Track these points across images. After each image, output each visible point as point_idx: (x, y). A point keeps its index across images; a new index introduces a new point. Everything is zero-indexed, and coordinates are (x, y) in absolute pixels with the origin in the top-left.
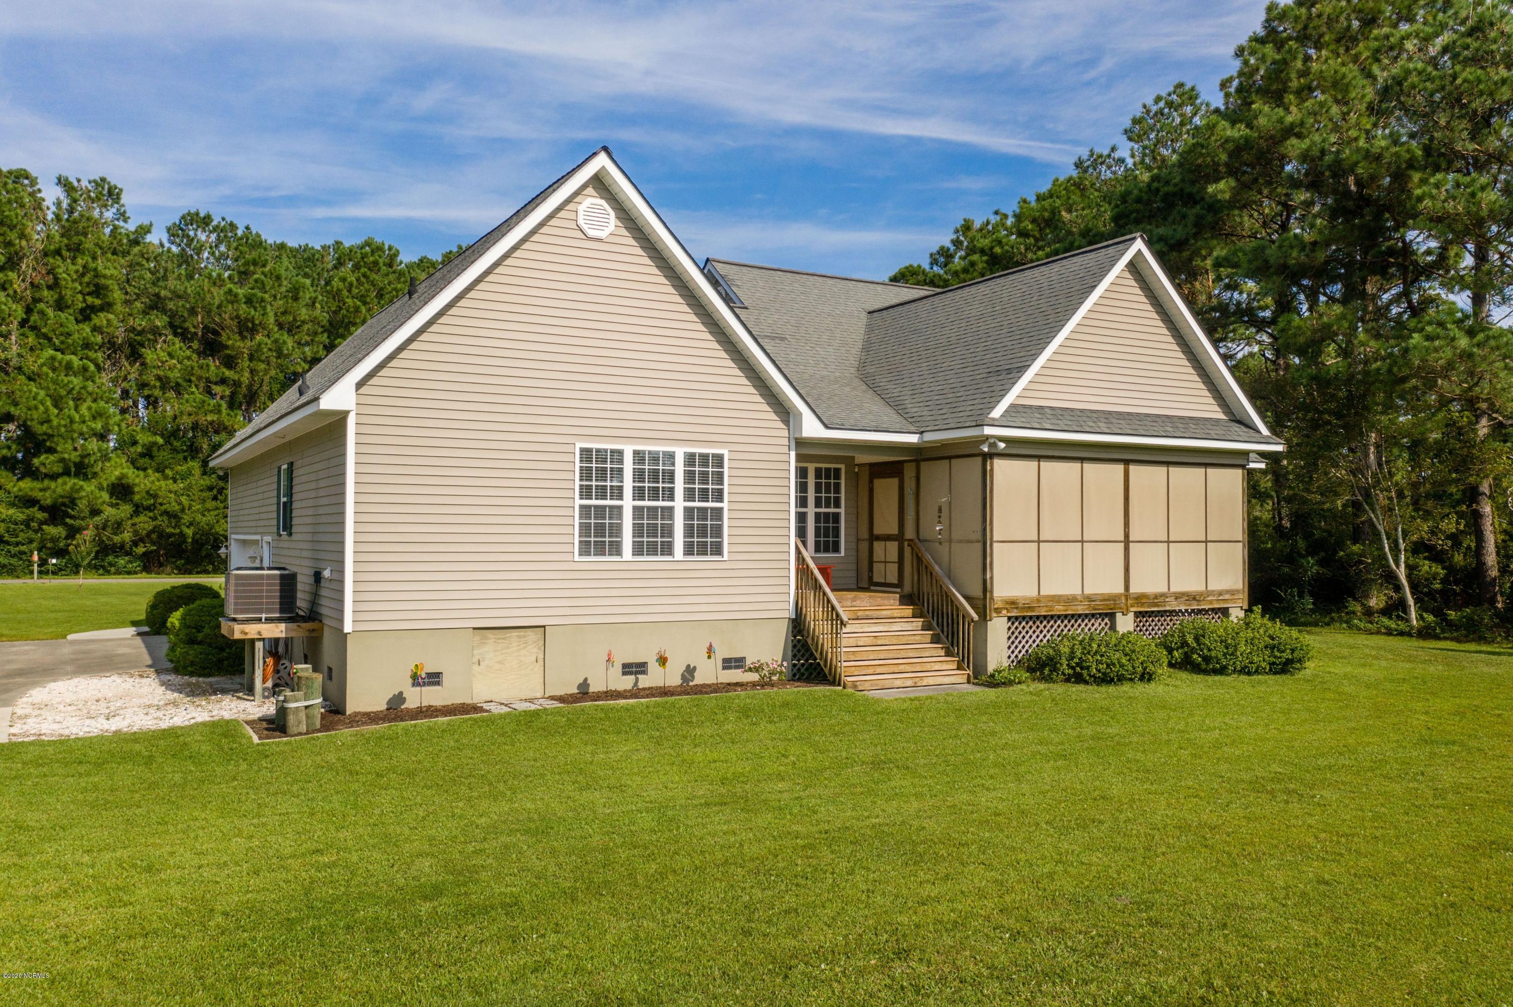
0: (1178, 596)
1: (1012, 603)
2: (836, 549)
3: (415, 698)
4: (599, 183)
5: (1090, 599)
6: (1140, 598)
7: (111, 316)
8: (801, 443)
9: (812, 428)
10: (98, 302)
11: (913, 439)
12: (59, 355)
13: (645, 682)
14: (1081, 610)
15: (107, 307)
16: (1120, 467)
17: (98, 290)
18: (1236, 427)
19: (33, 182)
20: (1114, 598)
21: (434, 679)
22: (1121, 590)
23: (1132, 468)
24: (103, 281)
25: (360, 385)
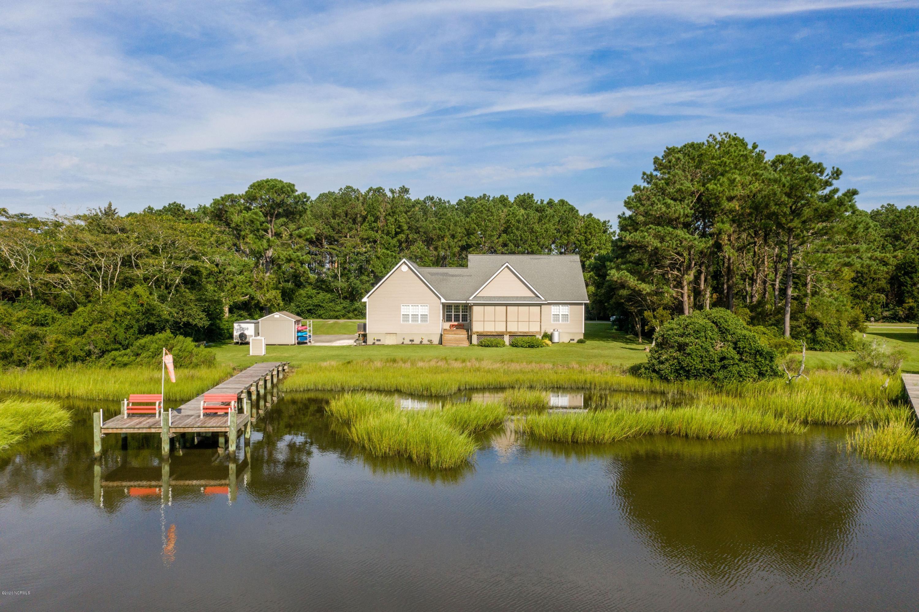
0: (520, 332)
1: (477, 332)
2: (467, 321)
3: (377, 343)
4: (404, 262)
5: (497, 332)
6: (510, 332)
7: (403, 235)
8: (442, 303)
9: (443, 301)
10: (399, 230)
11: (465, 302)
12: (385, 251)
13: (413, 343)
14: (494, 334)
15: (402, 231)
16: (505, 307)
17: (400, 227)
18: (536, 298)
19: (384, 190)
20: (503, 332)
21: (380, 340)
22: (505, 330)
23: (508, 307)
24: (400, 224)
25: (368, 297)
